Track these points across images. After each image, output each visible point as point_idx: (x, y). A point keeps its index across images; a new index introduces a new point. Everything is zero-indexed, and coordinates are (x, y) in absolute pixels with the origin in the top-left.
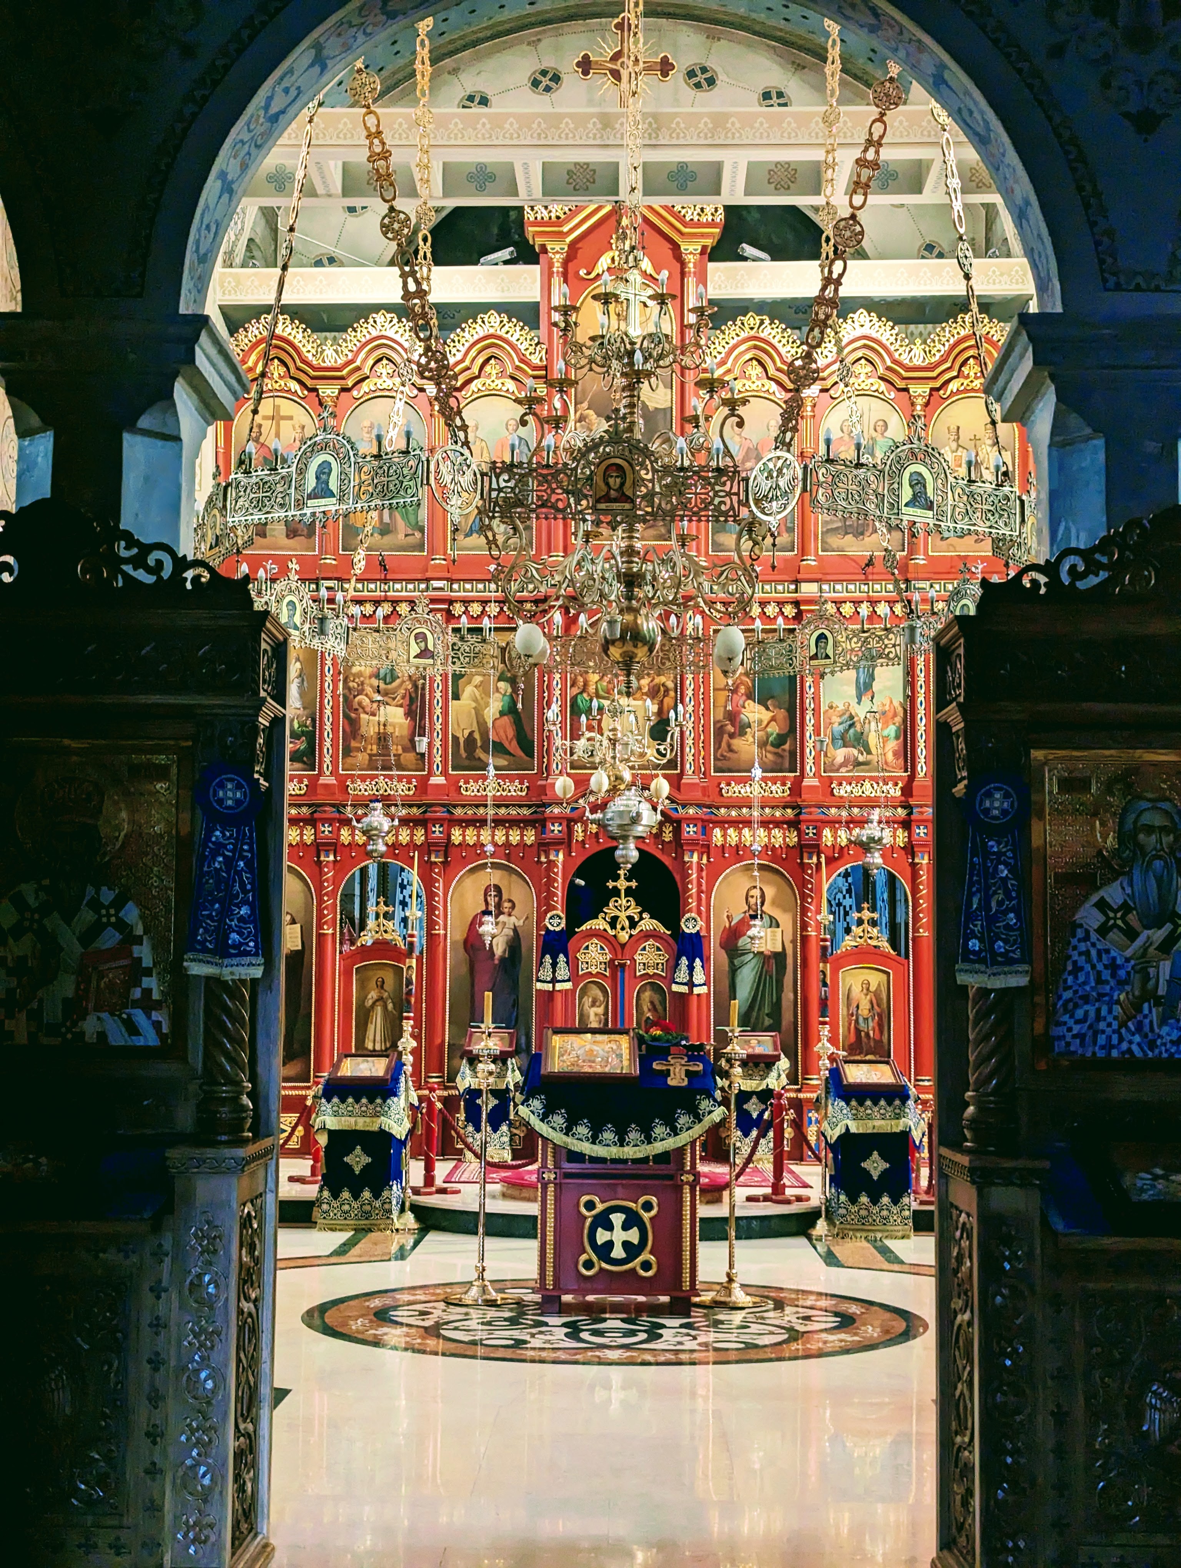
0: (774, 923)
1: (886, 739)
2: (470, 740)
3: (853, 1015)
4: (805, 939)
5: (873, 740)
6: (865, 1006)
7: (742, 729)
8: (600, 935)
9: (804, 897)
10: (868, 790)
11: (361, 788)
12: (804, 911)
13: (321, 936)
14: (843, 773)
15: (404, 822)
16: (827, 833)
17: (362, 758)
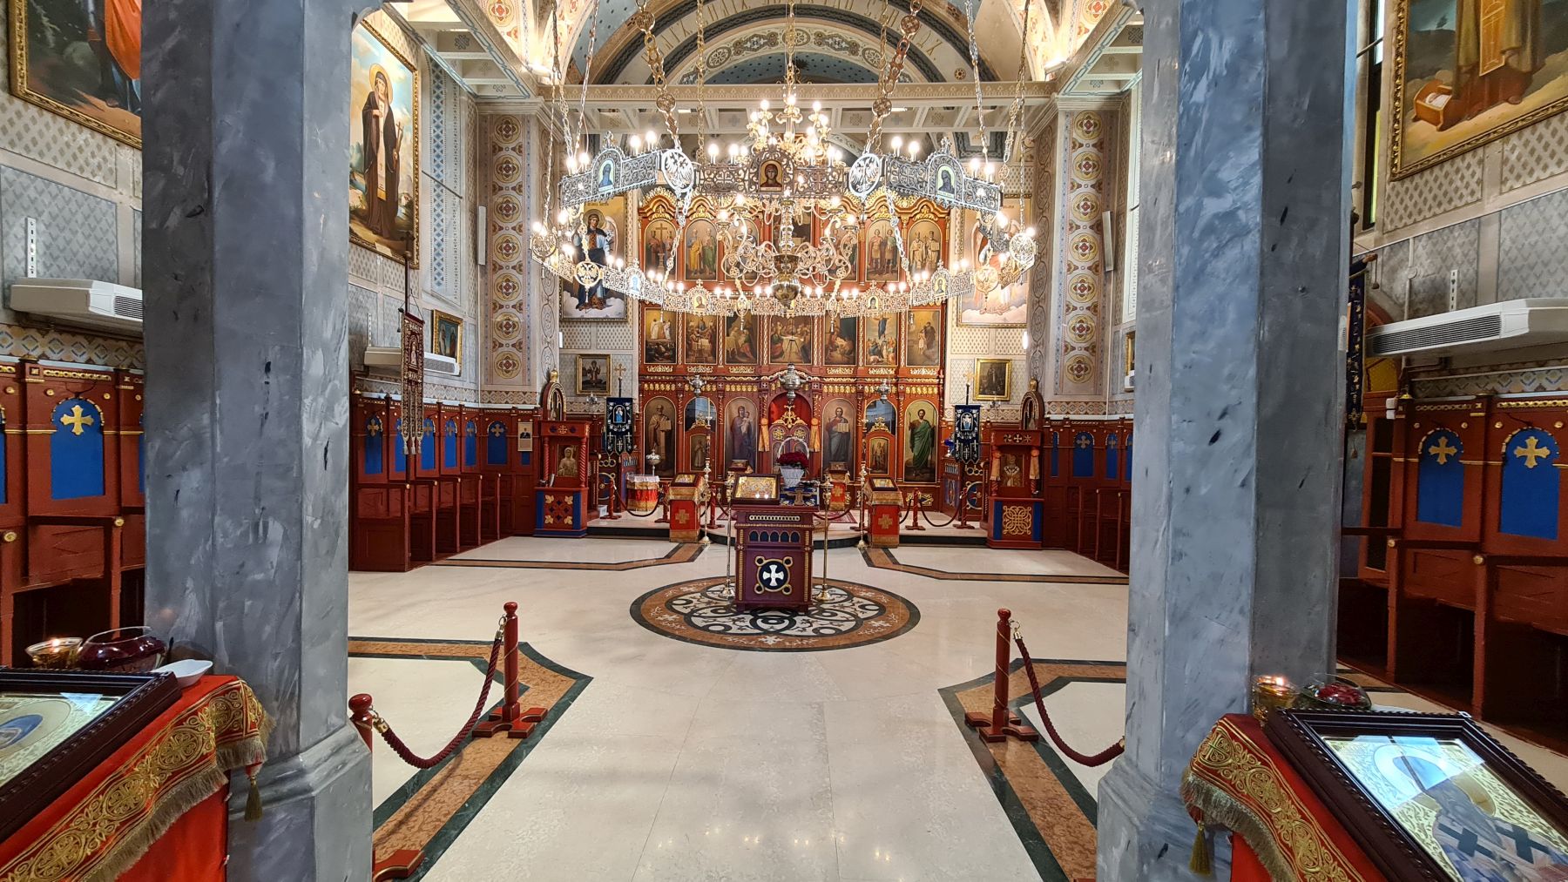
0: (846, 421)
1: (889, 352)
2: (733, 351)
3: (874, 455)
4: (857, 427)
5: (884, 353)
6: (879, 452)
7: (835, 348)
8: (781, 426)
9: (857, 412)
10: (882, 372)
11: (693, 370)
12: (857, 417)
13: (678, 425)
14: (873, 365)
15: (709, 382)
16: (866, 387)
17: (693, 358)
